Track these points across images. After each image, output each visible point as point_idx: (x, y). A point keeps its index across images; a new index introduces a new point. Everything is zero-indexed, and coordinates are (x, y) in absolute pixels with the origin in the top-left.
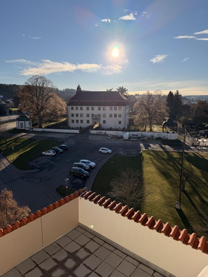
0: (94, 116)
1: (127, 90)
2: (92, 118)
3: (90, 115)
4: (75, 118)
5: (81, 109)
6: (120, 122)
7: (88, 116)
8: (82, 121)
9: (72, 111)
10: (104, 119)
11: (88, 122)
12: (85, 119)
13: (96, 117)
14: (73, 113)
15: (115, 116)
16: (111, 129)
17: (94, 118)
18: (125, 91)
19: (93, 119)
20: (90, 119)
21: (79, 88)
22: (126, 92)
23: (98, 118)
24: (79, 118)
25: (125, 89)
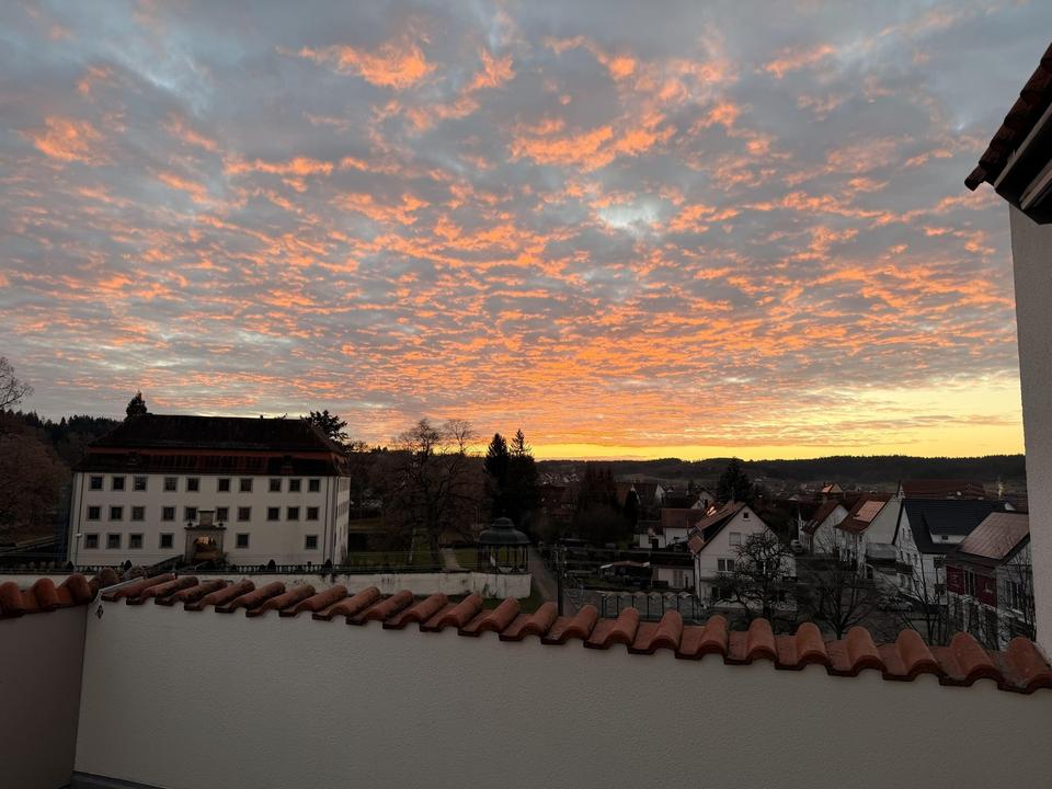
0: (198, 515)
1: (343, 424)
2: (186, 524)
3: (180, 514)
4: (104, 527)
5: (141, 486)
6: (311, 542)
7: (168, 514)
8: (136, 540)
9: (96, 493)
10: (243, 528)
11: (167, 541)
12: (152, 528)
13: (206, 522)
14: (94, 504)
15: (293, 513)
16: (271, 568)
17: (195, 524)
18: (338, 427)
19: (189, 529)
20: (178, 527)
21: (137, 406)
22: (340, 431)
23: (216, 524)
24: (126, 527)
25: (336, 419)
